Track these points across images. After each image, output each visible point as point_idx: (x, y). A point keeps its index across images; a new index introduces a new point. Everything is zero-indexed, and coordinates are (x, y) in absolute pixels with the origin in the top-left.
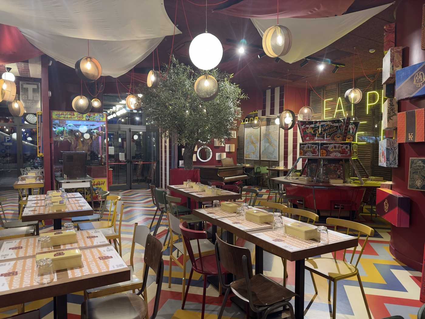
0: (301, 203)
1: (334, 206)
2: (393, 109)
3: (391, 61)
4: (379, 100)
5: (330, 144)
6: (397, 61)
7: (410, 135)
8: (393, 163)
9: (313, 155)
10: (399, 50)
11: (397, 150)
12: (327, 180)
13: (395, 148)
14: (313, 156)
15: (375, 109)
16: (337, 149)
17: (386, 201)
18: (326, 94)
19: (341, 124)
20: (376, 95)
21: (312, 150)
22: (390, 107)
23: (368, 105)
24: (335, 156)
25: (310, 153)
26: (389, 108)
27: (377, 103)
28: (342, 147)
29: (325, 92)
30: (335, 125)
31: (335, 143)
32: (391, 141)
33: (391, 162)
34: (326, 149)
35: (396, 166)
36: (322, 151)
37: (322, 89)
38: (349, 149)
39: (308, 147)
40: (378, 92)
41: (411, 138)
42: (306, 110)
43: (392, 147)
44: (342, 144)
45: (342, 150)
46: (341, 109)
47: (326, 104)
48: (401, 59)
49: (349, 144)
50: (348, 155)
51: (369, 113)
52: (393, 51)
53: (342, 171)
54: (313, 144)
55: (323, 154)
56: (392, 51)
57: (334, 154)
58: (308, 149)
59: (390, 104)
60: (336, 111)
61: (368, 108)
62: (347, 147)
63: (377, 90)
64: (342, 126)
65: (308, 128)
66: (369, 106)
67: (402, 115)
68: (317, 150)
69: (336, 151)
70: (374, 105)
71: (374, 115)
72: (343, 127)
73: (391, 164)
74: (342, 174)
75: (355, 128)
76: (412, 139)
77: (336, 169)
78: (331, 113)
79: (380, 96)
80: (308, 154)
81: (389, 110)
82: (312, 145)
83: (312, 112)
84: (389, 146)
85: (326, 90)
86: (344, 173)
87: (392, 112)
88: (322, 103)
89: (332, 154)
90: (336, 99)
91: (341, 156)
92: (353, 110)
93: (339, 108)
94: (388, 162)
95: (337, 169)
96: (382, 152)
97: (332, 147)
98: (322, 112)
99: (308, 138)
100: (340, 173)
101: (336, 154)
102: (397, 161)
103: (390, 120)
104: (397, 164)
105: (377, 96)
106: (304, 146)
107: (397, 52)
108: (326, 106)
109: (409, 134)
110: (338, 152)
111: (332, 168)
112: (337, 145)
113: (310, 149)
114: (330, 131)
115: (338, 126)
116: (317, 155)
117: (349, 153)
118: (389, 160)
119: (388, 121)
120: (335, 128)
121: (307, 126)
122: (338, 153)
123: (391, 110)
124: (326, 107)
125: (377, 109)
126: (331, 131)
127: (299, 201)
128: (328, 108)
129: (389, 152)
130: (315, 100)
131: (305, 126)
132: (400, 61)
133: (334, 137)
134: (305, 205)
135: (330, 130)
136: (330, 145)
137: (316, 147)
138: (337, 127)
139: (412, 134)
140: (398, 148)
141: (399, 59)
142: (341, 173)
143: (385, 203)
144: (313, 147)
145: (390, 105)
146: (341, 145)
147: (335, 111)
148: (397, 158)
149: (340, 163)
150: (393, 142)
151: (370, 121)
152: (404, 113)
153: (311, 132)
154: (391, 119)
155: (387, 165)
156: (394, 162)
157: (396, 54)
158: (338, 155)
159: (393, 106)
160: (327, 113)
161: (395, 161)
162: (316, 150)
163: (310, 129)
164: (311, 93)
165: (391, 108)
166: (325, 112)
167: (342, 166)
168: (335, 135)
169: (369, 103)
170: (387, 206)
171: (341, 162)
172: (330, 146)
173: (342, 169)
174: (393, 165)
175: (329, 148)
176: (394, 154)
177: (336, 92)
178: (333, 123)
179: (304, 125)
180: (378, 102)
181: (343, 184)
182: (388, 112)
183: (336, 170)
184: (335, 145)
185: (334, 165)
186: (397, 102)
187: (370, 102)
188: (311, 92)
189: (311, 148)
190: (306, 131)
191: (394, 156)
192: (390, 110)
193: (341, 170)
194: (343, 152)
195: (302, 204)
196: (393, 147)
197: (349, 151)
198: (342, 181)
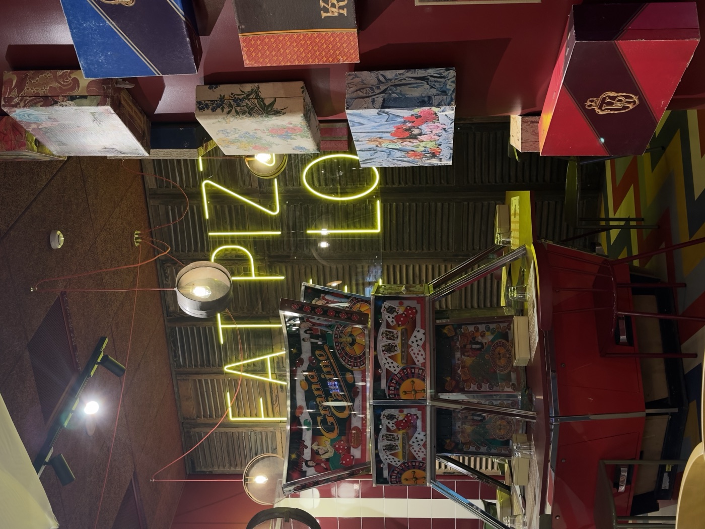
0: (624, 474)
1: (623, 344)
2: (235, 100)
3: (51, 105)
4: (240, 244)
5: (377, 365)
6: (55, 85)
7: (327, 11)
8: (437, 85)
9: (419, 429)
10: (14, 83)
11: (390, 74)
12: (518, 379)
13: (380, 82)
14: (424, 429)
15: (270, 257)
16: (398, 342)
17: (593, 104)
18: (211, 416)
19: (306, 332)
20: (225, 255)
21: (401, 432)
22: (226, 110)
23: (254, 277)
24: (425, 350)
25: (413, 439)
26: (229, 113)
27: (250, 251)
28: (388, 325)
29: (203, 420)
30: (306, 354)
31: (375, 349)
32: (355, 95)
33: (434, 91)
34: (396, 381)
35: (452, 73)
36: (405, 393)
37: (193, 430)
38: (397, 302)
39: (390, 448)
40: (214, 249)
41: (341, 8)
42: (259, 479)
43: (377, 91)
44: (377, 325)
45: (399, 325)
46: (263, 362)
47: (245, 416)
48: (48, 74)
49: (379, 303)
50: (418, 307)
51: (281, 274)
52: (16, 100)
53: (482, 328)
54: (377, 431)
55: (416, 392)
56: (13, 103)
57: (416, 351)
58: (400, 450)
59: (214, 110)
60: (270, 379)
61: (266, 276)
62: (391, 310)
63: (208, 250)
64: (310, 329)
65: (315, 453)
66: (259, 275)
67: (252, 49)
68: (401, 412)
69: (406, 346)
70: (255, 260)
71: (288, 257)
72: (314, 324)
73: (445, 92)
74: (492, 326)
75: (323, 298)
76: (341, 4)
77: (474, 346)
78: (277, 396)
79: (227, 243)
80: (417, 448)
81: (237, 113)
82: (381, 435)
83: (263, 458)
84: (373, 101)
85: (198, 417)
86: (488, 321)
87: (246, 101)
88: (240, 430)
89: (416, 360)
90: (230, 381)
91: (423, 327)
92: (270, 323)
93: (259, 368)
94: (435, 100)
95: (472, 343)
96: (398, 145)
97: (390, 360)
98: (271, 429)
99: (356, 453)
100: (487, 333)
101: (415, 345)
102: (431, 71)
103: (275, 107)
104: (442, 70)
105: (226, 250)
106: (385, 466)
107: (20, 86)
108: (251, 416)
109: (324, 15)
110: (408, 339)
111: (469, 361)
112: (383, 342)
113: (399, 443)
114: (328, 373)
115: (312, 343)
116: (419, 414)
117: (413, 304)
118: (426, 99)
119: (277, 113)
120: (317, 352)
121: (307, 454)
122: (412, 339)
123: (238, 105)
124: (256, 416)
125: (269, 249)
126: (329, 370)
127: (617, 485)
128: (257, 409)
129: (395, 99)
130: (229, 456)
131: (306, 462)
132: (55, 77)
133: (351, 357)
134: (634, 459)
135: (325, 370)
136: (380, 367)
137: (390, 417)
138: (314, 347)
139: (322, 4)
140: (382, 72)
141: (48, 80)
142: (488, 329)
143: (600, 108)
144: (388, 429)
145: (219, 110)
146: (383, 329)
147: (270, 384)
148: (421, 73)
149: (449, 335)
150: (359, 86)
151: (308, 270)
152: (244, 41)
153: (332, 440)
154: (272, 104)
155: (449, 104)
156: (437, 82)
157: (29, 89)
158: (418, 338)
159: (222, 99)
160: (277, 409)
161: (432, 79)
162: (401, 418)
163: (318, 445)
164: (205, 470)
165: (230, 106)
166: (274, 416)
167: (460, 326)
168: (346, 354)
169: (250, 275)
170: (613, 98)
171: (445, 331)
172: (387, 366)
173: (471, 328)
174: (445, 84)
175: (392, 370)
176: (404, 82)
177: (207, 383)
178: (302, 362)
179: (304, 468)
180: (246, 246)
181: (530, 312)
182: (244, 113)
183: (478, 346)
184: (380, 346)
185: (458, 355)
186: (210, 88)
187: (247, 272)
188: (198, 469)
189: (394, 439)
190: (328, 460)
191: (413, 81)
192: (238, 109)
193: (477, 330)
194: (408, 322)
195: (630, 469)
196: (378, 88)
197: (404, 302)
198: (519, 322)
